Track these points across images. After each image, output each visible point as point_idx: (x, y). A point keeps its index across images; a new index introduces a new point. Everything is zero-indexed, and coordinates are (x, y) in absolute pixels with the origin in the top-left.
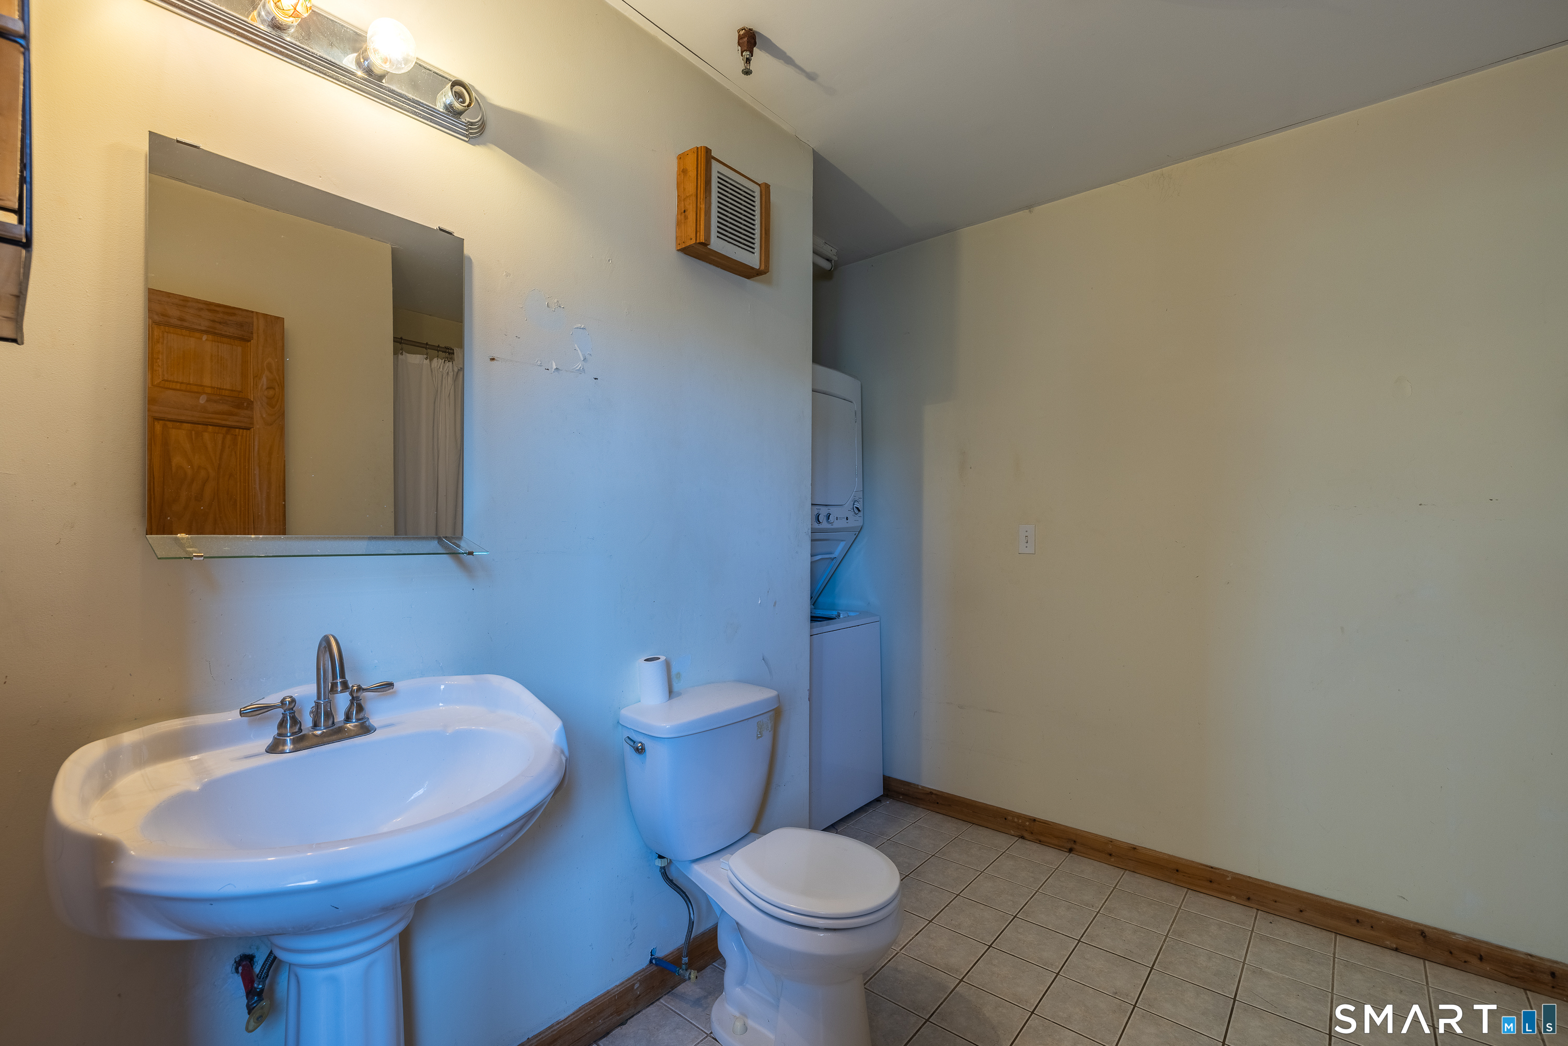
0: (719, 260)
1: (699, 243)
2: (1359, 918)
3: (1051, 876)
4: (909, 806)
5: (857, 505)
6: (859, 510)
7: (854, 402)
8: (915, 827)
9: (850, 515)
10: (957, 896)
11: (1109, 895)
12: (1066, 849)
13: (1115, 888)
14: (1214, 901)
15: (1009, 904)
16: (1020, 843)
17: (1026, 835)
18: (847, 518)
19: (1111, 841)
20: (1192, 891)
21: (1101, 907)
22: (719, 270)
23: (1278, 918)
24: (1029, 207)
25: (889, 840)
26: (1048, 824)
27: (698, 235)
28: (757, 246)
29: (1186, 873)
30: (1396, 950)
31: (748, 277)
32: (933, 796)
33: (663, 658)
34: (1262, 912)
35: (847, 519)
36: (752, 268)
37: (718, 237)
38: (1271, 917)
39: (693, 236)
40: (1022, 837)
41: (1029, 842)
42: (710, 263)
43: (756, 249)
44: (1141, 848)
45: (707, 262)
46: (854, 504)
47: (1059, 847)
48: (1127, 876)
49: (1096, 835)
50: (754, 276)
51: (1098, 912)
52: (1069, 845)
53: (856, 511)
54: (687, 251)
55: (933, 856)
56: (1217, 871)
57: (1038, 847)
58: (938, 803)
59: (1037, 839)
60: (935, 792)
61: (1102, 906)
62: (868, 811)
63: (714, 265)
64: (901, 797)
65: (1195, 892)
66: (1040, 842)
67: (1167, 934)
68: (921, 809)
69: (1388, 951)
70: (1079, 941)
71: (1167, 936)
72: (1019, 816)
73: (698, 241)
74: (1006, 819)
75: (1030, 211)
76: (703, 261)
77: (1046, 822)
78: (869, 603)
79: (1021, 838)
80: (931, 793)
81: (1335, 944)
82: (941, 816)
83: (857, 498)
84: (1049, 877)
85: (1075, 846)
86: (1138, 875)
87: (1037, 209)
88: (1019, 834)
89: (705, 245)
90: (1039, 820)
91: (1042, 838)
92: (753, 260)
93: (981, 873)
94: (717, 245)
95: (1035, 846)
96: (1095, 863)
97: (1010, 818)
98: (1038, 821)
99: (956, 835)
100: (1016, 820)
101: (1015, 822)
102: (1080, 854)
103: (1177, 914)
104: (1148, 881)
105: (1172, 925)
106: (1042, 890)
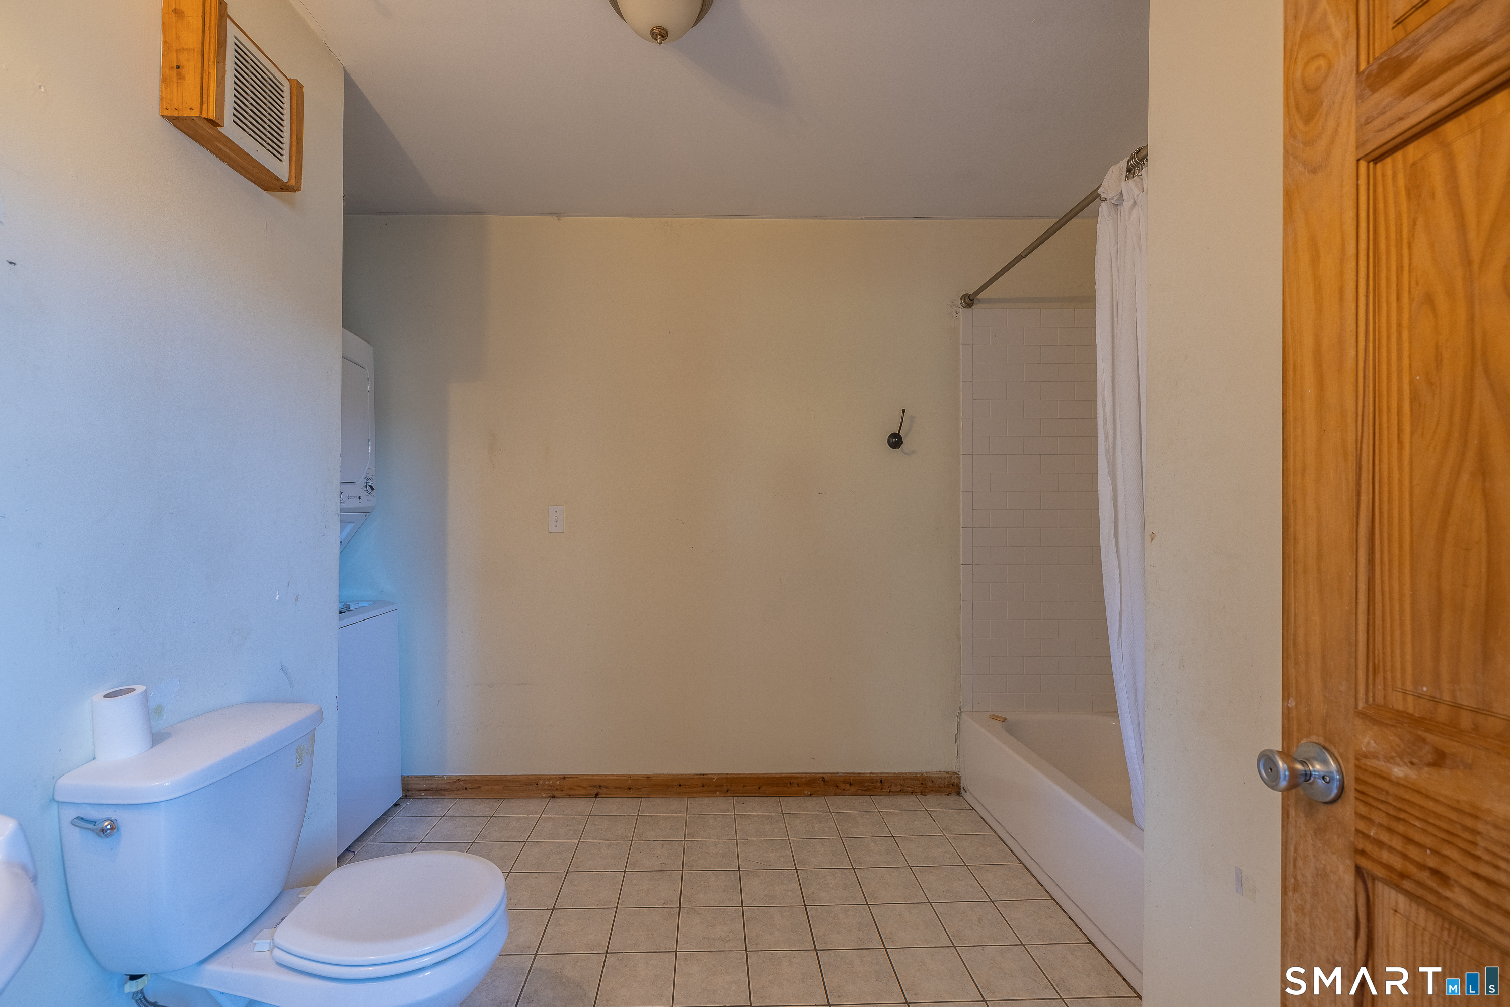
0: (227, 151)
1: (207, 119)
2: (792, 781)
3: (586, 823)
4: (433, 800)
5: (370, 483)
6: (373, 489)
7: (367, 369)
8: (446, 820)
9: (363, 493)
10: (508, 874)
11: (636, 823)
12: (593, 795)
13: (638, 815)
14: (706, 801)
15: (559, 862)
16: (552, 803)
17: (557, 793)
18: (360, 497)
19: (630, 776)
20: (691, 798)
21: (633, 836)
22: (224, 165)
23: (746, 798)
24: (559, 215)
25: (421, 842)
26: (576, 778)
27: (205, 106)
28: (286, 152)
29: (686, 785)
30: (811, 795)
31: (266, 189)
32: (461, 782)
33: (140, 689)
34: (736, 798)
35: (360, 499)
36: (278, 179)
37: (234, 121)
38: (742, 799)
39: (196, 105)
40: (554, 797)
41: (559, 800)
42: (212, 152)
43: (284, 157)
44: (652, 775)
45: (208, 149)
46: (367, 482)
47: (586, 796)
48: (645, 802)
49: (618, 775)
50: (275, 190)
51: (632, 841)
52: (595, 792)
53: (370, 490)
54: (178, 122)
55: (473, 843)
56: (707, 776)
57: (568, 801)
58: (466, 788)
59: (566, 795)
60: (461, 778)
61: (634, 834)
62: (387, 820)
63: (218, 156)
64: (423, 794)
65: (692, 798)
66: (570, 796)
67: (684, 839)
68: (448, 800)
69: (807, 798)
70: (625, 871)
71: (684, 840)
72: (550, 778)
73: (204, 115)
74: (537, 784)
75: (559, 219)
76: (202, 145)
77: (576, 776)
78: (382, 591)
79: (552, 797)
80: (459, 780)
81: (780, 804)
82: (470, 801)
83: (370, 476)
84: (586, 825)
85: (600, 791)
86: (652, 798)
87: (564, 219)
88: (550, 795)
89: (215, 124)
90: (568, 776)
91: (571, 792)
92: (281, 169)
93: (525, 843)
94: (230, 129)
95: (566, 802)
96: (619, 800)
97: (541, 782)
98: (567, 778)
99: (490, 814)
100: (547, 782)
101: (546, 785)
102: (605, 796)
103: (686, 820)
104: (659, 801)
105: (685, 830)
106: (583, 839)
